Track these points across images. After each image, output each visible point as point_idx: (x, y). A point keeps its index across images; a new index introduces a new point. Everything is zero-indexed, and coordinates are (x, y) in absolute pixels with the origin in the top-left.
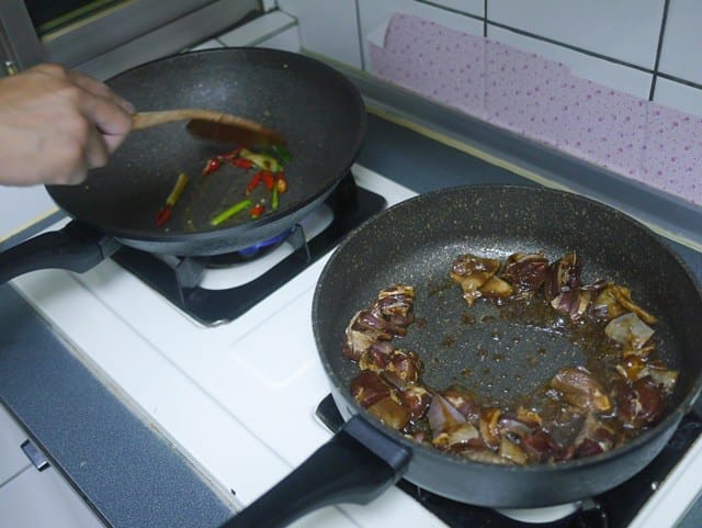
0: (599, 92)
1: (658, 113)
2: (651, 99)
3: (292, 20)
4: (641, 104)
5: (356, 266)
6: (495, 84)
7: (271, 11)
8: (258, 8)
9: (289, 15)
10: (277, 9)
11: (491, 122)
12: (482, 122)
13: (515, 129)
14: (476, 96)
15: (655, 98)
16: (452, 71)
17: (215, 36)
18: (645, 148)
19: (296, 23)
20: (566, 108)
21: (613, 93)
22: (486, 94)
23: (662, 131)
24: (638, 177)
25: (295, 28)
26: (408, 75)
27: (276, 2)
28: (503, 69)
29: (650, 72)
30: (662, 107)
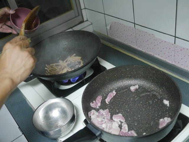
0: (162, 41)
1: (177, 47)
2: (175, 43)
3: (91, 23)
4: (172, 45)
5: (96, 86)
6: (138, 39)
7: (86, 21)
8: (82, 21)
9: (90, 22)
10: (87, 20)
11: (138, 49)
12: (136, 49)
13: (144, 51)
14: (134, 42)
15: (176, 43)
16: (128, 36)
17: (71, 28)
18: (174, 56)
19: (92, 24)
20: (155, 45)
21: (165, 42)
22: (136, 42)
23: (178, 52)
24: (173, 63)
25: (92, 25)
26: (118, 37)
27: (87, 19)
28: (139, 36)
29: (174, 36)
30: (177, 46)
